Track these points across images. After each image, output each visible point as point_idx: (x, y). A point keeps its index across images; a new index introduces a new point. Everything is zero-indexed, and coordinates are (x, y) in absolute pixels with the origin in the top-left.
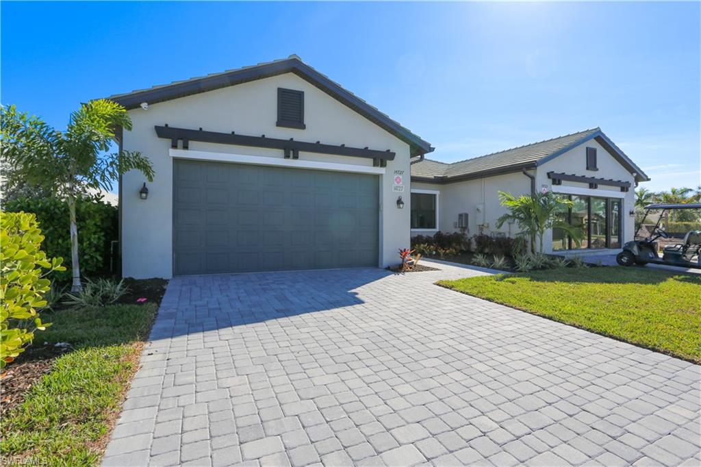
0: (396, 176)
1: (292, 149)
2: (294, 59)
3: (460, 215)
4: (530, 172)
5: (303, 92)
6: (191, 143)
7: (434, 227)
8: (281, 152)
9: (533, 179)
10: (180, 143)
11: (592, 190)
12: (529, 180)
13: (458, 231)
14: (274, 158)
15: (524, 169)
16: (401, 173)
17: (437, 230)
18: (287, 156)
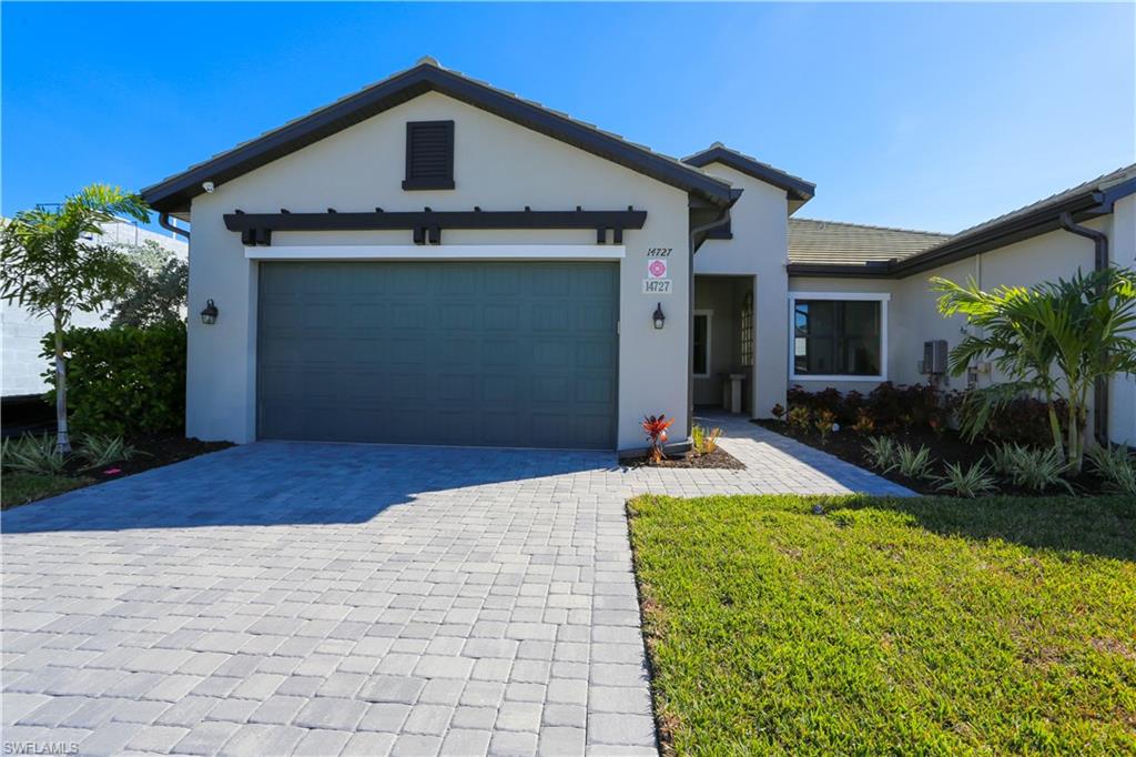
0: (651, 262)
1: (427, 226)
2: (425, 65)
3: (928, 345)
4: (1094, 225)
6: (275, 235)
7: (876, 372)
9: (1101, 241)
12: (1091, 245)
13: (924, 381)
15: (1066, 219)
16: (665, 252)
17: (883, 378)
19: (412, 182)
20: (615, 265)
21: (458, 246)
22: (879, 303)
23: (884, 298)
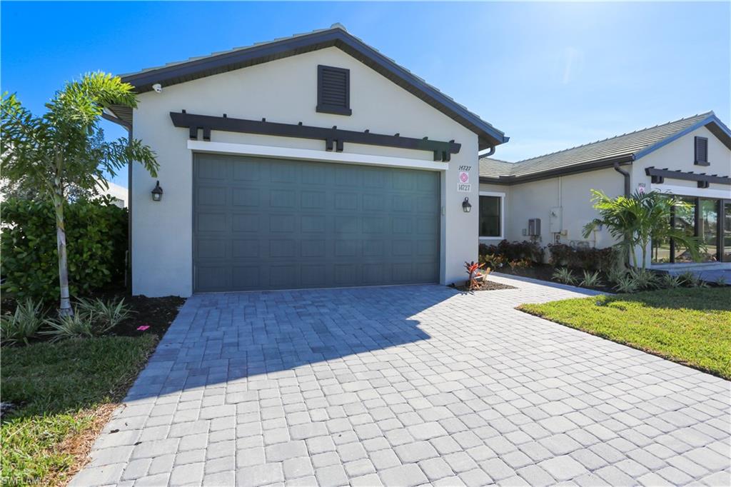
0: (461, 173)
1: (335, 139)
2: (338, 29)
3: (531, 221)
4: (624, 168)
5: (349, 70)
6: (214, 134)
7: (499, 235)
8: (322, 143)
9: (627, 176)
10: (200, 133)
11: (700, 189)
12: (622, 178)
13: (528, 239)
14: (313, 151)
15: (617, 164)
16: (468, 168)
17: (502, 238)
18: (329, 148)
19: (322, 107)
20: (438, 174)
21: (353, 154)
22: (499, 198)
23: (502, 195)
